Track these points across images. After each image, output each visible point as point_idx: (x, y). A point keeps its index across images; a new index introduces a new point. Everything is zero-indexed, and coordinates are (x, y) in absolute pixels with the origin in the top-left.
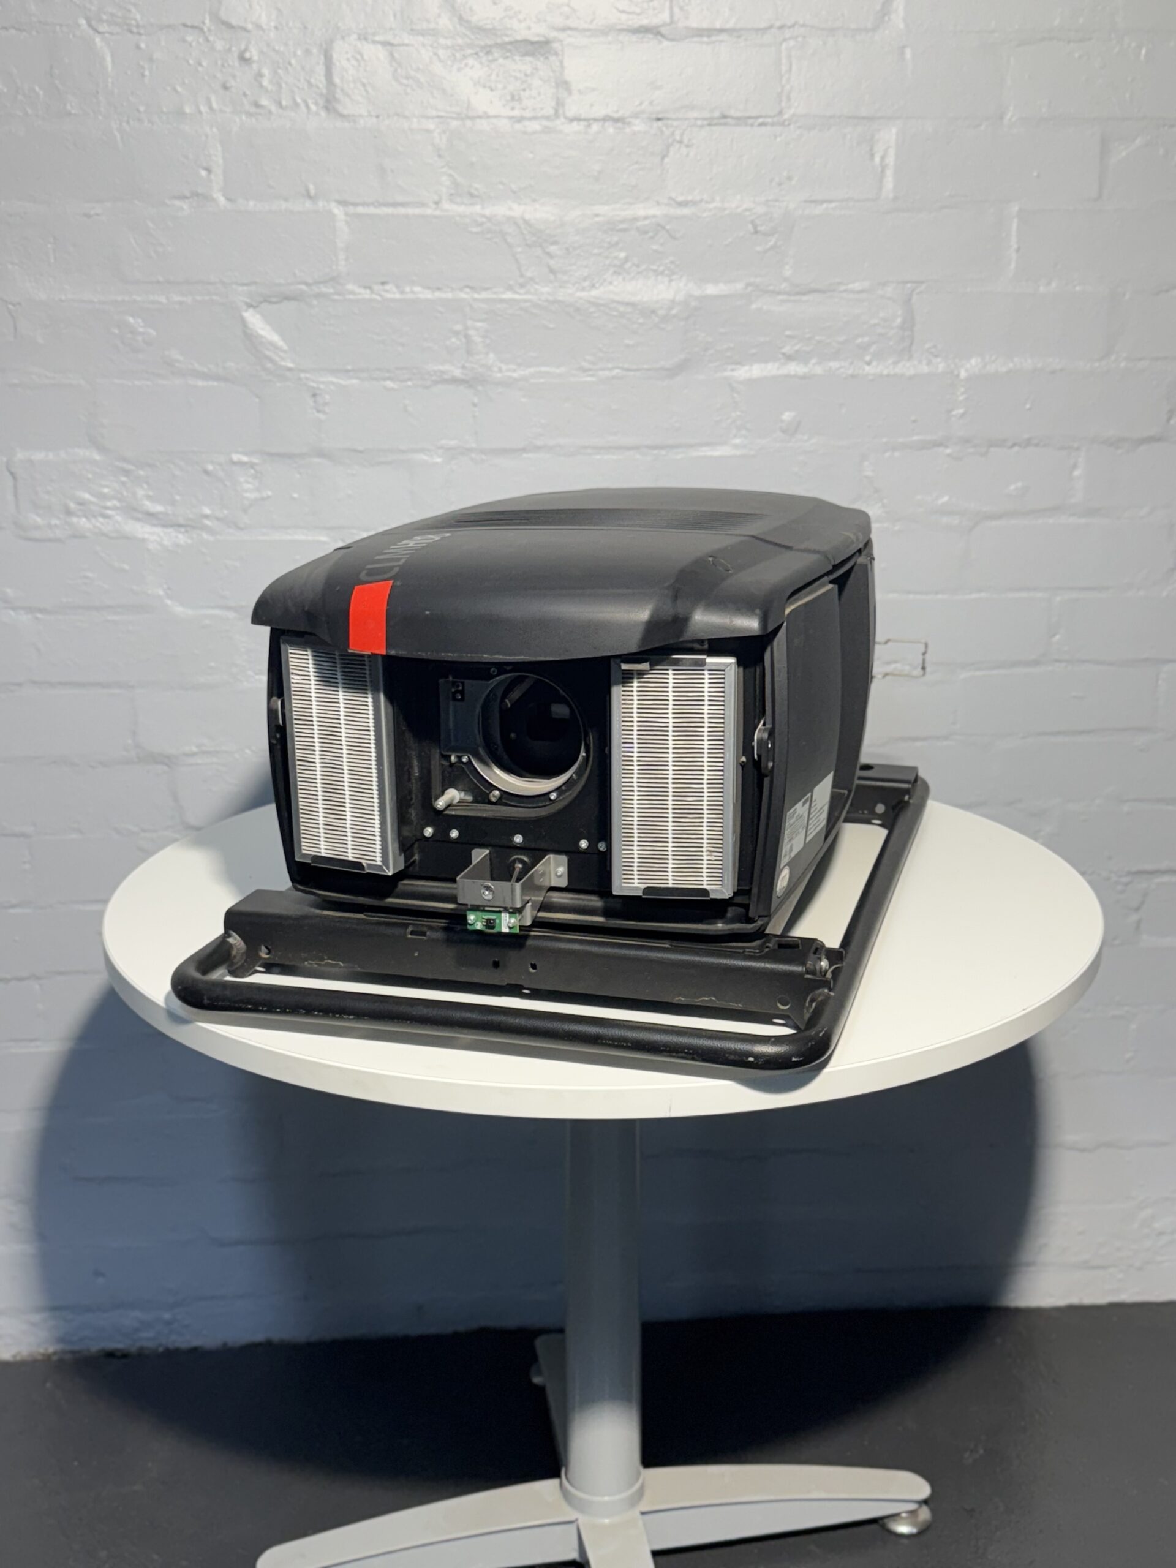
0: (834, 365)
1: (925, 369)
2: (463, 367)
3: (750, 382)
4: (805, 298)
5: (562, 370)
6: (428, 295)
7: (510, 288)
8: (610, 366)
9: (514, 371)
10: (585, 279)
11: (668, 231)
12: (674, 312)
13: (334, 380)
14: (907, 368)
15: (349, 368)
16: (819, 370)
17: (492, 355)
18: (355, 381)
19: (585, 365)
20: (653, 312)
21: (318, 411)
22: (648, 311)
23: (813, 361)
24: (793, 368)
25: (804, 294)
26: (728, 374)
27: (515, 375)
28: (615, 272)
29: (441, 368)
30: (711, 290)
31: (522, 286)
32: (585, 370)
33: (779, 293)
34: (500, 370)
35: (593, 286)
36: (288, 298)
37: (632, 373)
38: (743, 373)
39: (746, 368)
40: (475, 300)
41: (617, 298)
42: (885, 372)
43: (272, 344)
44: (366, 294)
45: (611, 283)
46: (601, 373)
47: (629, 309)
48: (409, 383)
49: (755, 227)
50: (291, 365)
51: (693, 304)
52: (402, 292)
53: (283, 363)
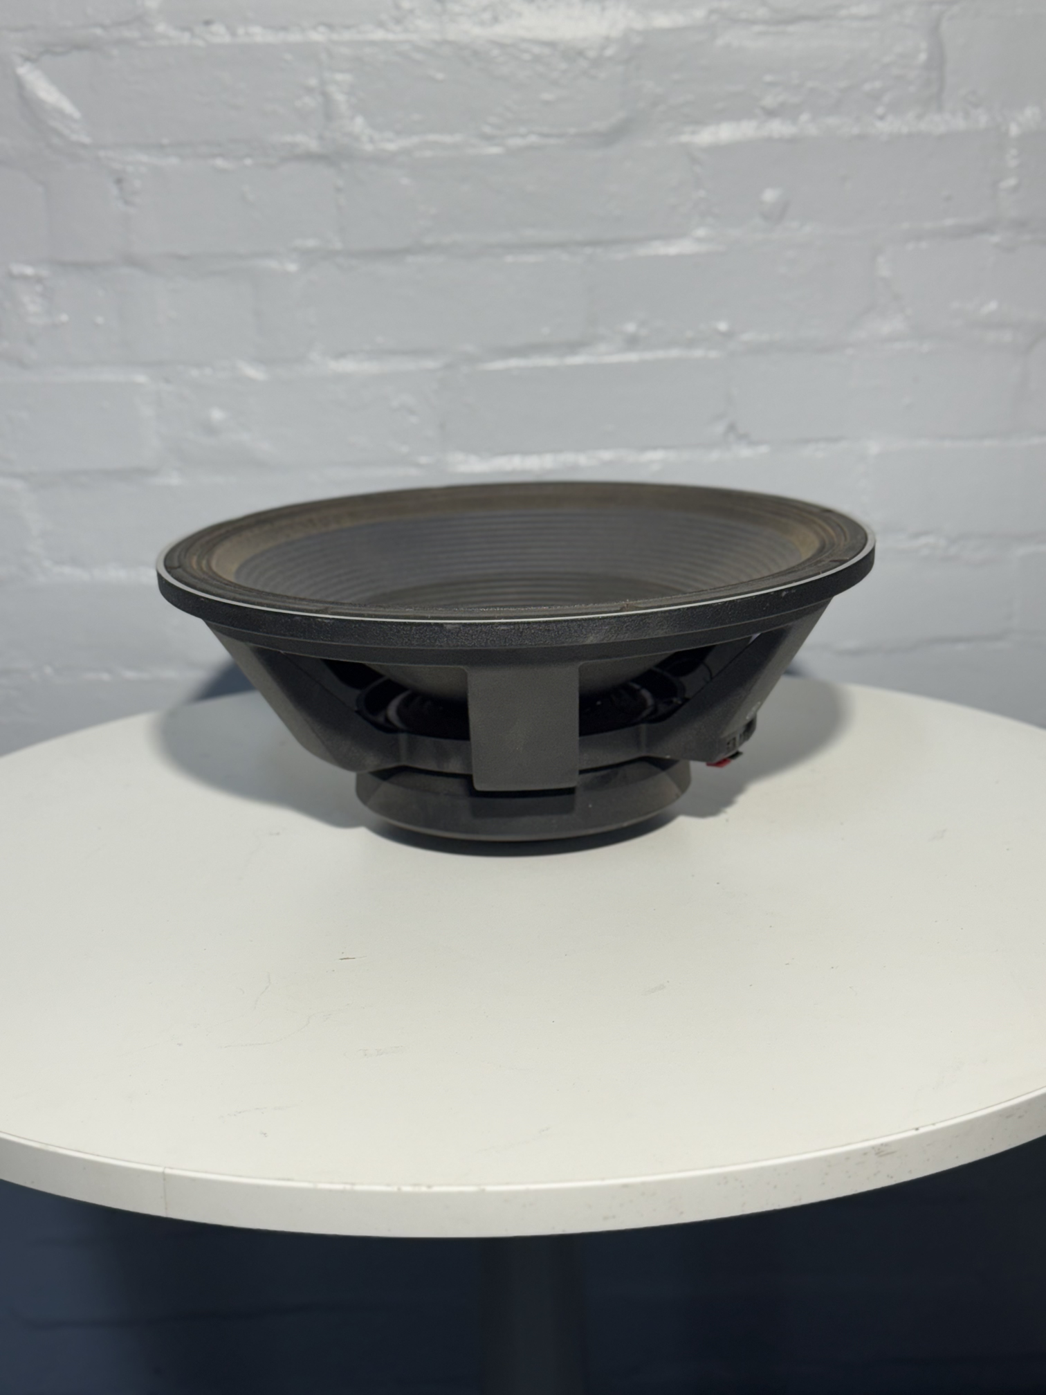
0: (832, 121)
1: (960, 124)
2: (321, 138)
3: (717, 150)
4: (791, 28)
5: (458, 138)
6: (270, 37)
7: (381, 25)
8: (523, 130)
9: (392, 141)
10: (485, 9)
12: (609, 52)
13: (144, 158)
14: (937, 123)
15: (165, 141)
16: (812, 130)
17: (359, 121)
18: (174, 161)
19: (487, 130)
20: (581, 53)
21: (127, 203)
22: (572, 53)
23: (804, 117)
24: (778, 128)
25: (790, 22)
26: (685, 138)
27: (391, 147)
29: (288, 138)
30: (662, 21)
31: (398, 21)
32: (489, 139)
34: (371, 140)
35: (496, 20)
36: (79, 47)
37: (552, 141)
38: (706, 136)
39: (712, 129)
40: (334, 42)
41: (530, 36)
42: (905, 130)
43: (59, 112)
45: (520, 14)
46: (510, 141)
47: (547, 51)
48: (248, 162)
50: (86, 140)
51: (637, 40)
52: (234, 34)
53: (74, 137)
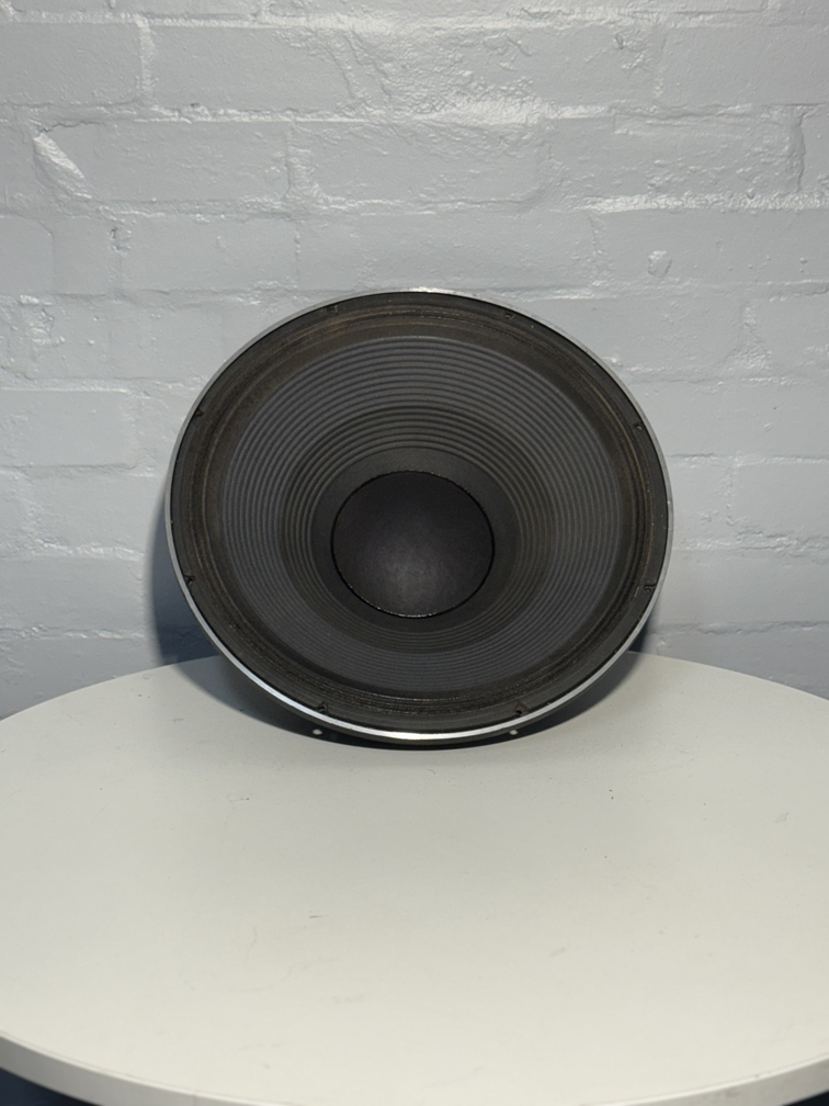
1: (816, 203)
3: (614, 216)
4: (678, 122)
6: (244, 118)
7: (338, 111)
8: (452, 198)
9: (342, 203)
10: (424, 101)
11: (519, 46)
12: (526, 137)
13: (137, 213)
14: (796, 201)
15: (154, 199)
16: (692, 204)
17: (317, 186)
18: (159, 214)
19: (424, 197)
20: (502, 137)
21: (119, 248)
22: (495, 137)
23: (687, 193)
24: (663, 201)
25: (678, 118)
26: (587, 207)
27: (343, 208)
28: (458, 93)
29: (259, 199)
30: (568, 113)
31: (352, 108)
32: (423, 203)
33: (647, 116)
34: (326, 203)
35: (433, 108)
36: (85, 121)
37: (477, 206)
38: (607, 206)
39: (609, 201)
40: (297, 123)
41: (460, 122)
42: (771, 206)
43: (67, 172)
44: (175, 117)
45: (454, 105)
46: (441, 206)
47: (475, 134)
48: (222, 216)
49: (620, 43)
50: (88, 196)
51: (549, 128)
52: (214, 115)
53: (79, 194)
